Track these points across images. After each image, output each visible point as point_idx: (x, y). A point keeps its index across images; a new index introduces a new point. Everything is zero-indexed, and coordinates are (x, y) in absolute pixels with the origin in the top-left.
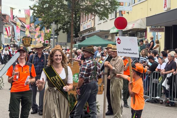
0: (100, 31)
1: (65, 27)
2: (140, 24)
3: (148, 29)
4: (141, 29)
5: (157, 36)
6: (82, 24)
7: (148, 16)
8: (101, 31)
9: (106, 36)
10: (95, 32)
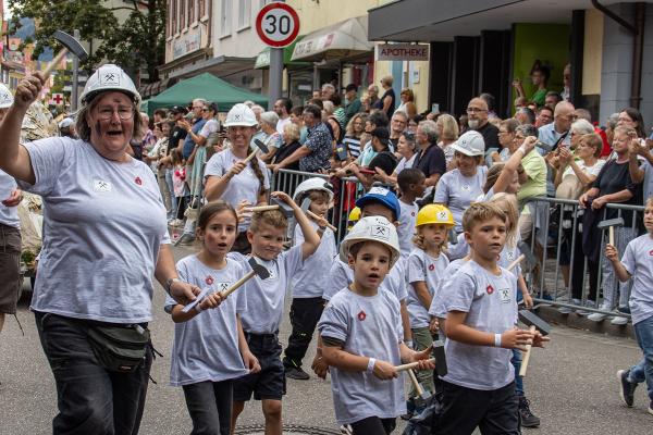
0: (222, 60)
1: (116, 49)
2: (351, 36)
4: (355, 51)
5: (407, 74)
6: (170, 38)
8: (227, 59)
9: (244, 78)
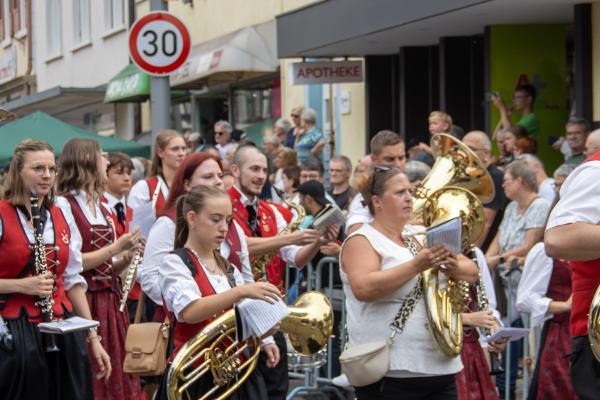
0: (58, 93)
2: (247, 52)
3: (288, 68)
4: (252, 72)
5: (329, 102)
7: (287, 9)
8: (64, 92)
9: (87, 116)
10: (34, 99)
